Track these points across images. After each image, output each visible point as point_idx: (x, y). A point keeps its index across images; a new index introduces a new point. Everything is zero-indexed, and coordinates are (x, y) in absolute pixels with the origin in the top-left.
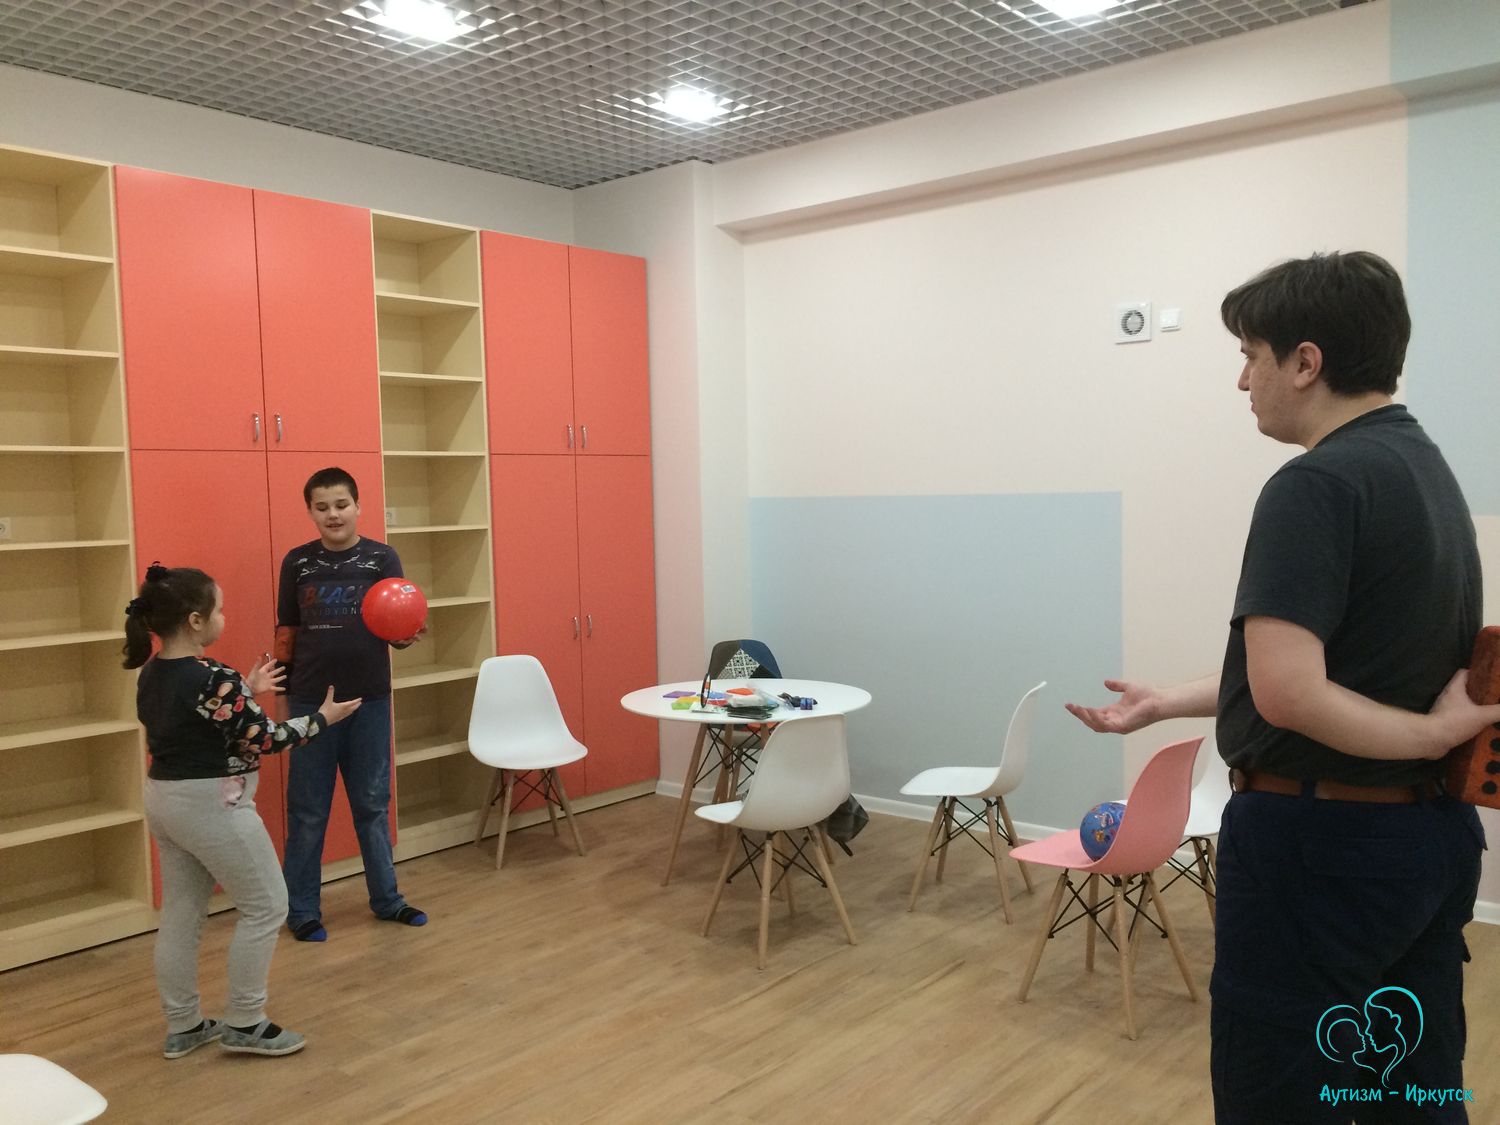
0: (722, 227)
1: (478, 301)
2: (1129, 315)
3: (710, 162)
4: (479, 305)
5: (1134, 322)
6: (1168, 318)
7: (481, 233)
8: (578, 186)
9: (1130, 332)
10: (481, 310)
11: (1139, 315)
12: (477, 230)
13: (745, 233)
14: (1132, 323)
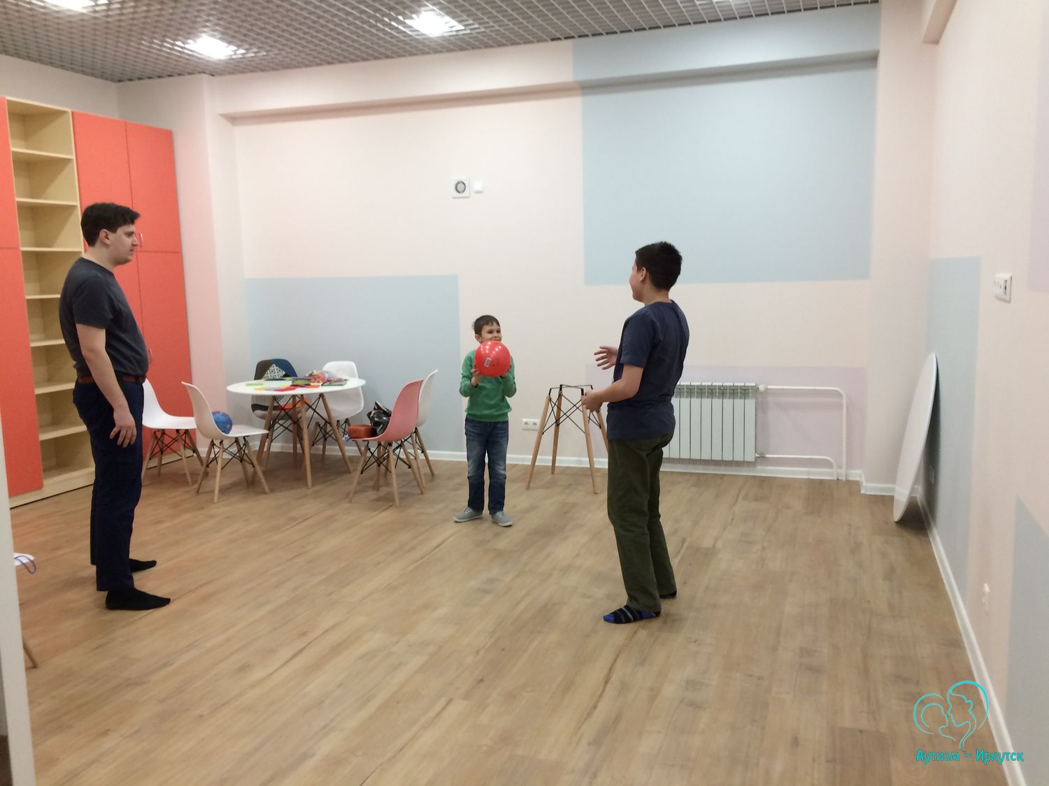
0: (222, 115)
1: (72, 154)
2: (459, 183)
3: (213, 75)
4: (73, 157)
5: (461, 187)
6: (477, 186)
7: (73, 113)
8: (120, 81)
9: (458, 192)
10: (75, 162)
11: (464, 184)
12: (69, 110)
13: (234, 119)
14: (460, 187)
